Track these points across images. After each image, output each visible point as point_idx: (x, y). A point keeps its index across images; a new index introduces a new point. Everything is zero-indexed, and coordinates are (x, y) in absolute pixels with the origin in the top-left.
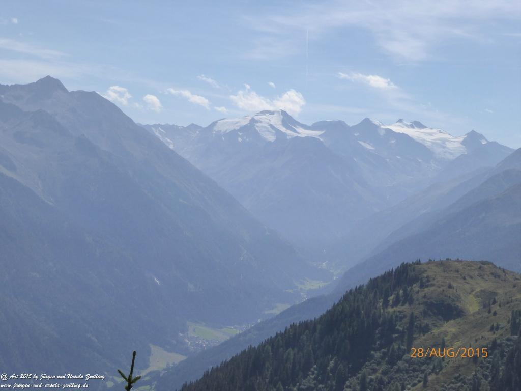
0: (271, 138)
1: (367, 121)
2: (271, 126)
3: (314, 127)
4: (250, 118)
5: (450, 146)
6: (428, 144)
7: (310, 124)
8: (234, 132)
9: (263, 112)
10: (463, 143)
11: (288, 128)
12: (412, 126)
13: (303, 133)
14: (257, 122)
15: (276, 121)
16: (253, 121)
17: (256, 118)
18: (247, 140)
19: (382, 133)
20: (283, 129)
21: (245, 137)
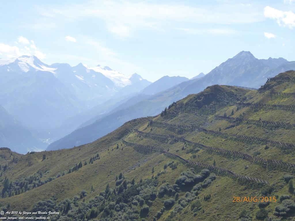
0: (26, 70)
1: (81, 65)
2: (28, 64)
3: (52, 66)
4: (15, 59)
5: (123, 80)
6: (112, 79)
7: (49, 64)
8: (6, 66)
9: (23, 56)
10: (130, 79)
11: (37, 65)
12: (105, 69)
13: (45, 69)
14: (19, 61)
15: (30, 61)
16: (17, 61)
17: (19, 59)
18: (13, 71)
19: (88, 71)
20: (34, 66)
21: (12, 69)
